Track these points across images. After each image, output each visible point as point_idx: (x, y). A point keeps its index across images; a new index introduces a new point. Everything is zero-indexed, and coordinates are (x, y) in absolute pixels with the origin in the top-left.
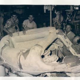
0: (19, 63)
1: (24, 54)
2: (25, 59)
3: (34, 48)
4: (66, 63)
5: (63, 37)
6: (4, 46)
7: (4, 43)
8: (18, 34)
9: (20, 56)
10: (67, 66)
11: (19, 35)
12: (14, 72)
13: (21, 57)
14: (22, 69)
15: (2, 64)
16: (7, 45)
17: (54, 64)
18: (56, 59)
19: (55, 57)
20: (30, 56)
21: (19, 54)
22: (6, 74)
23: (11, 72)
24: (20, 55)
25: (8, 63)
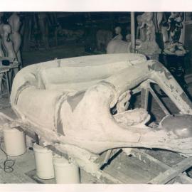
0: (58, 120)
1: (70, 99)
2: (72, 111)
3: (96, 88)
4: (168, 130)
5: (162, 77)
6: (24, 85)
7: (25, 78)
8: (59, 63)
9: (61, 103)
10: (169, 135)
11: (59, 66)
12: (45, 144)
13: (63, 105)
14: (63, 134)
15: (17, 125)
16: (31, 83)
17: (140, 129)
18: (145, 118)
19: (142, 114)
20: (85, 104)
21: (60, 98)
22: (28, 148)
23: (38, 144)
24: (60, 101)
25: (31, 123)
